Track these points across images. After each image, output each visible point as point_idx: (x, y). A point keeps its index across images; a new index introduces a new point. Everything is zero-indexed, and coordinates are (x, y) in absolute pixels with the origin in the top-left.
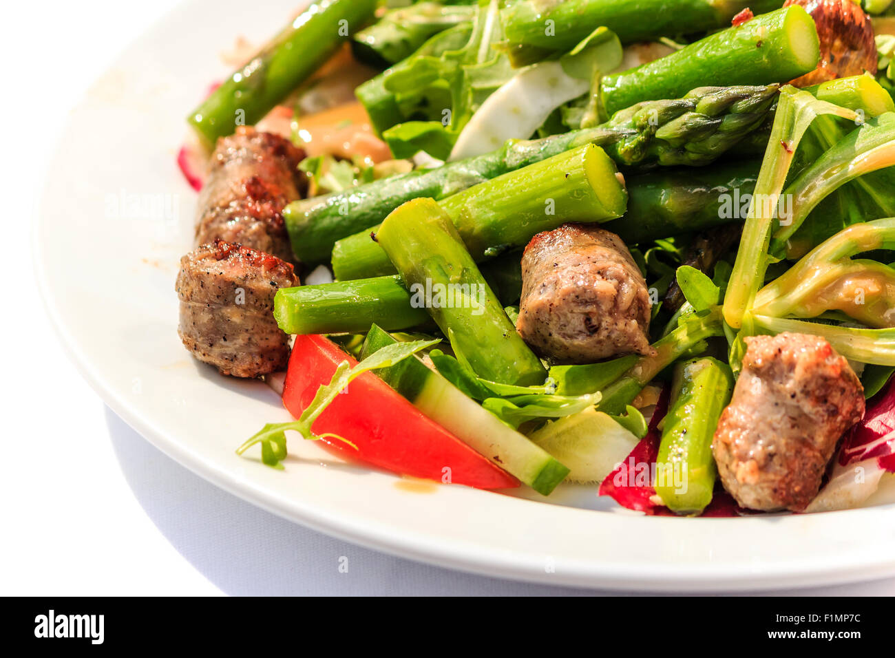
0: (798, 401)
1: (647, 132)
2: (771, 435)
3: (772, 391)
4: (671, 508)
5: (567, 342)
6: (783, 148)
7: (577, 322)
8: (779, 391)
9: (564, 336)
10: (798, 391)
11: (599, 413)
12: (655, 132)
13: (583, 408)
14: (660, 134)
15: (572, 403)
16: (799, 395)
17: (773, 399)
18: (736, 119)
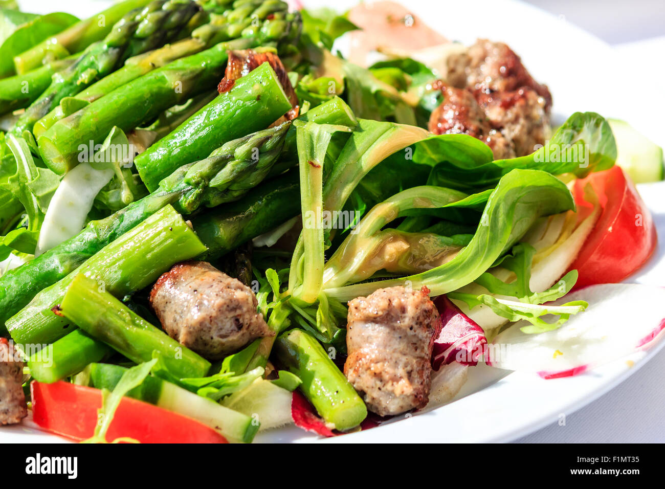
0: (415, 331)
1: (203, 185)
2: (404, 359)
3: (394, 329)
4: (339, 429)
5: (224, 340)
6: (311, 165)
7: (229, 325)
8: (399, 328)
9: (222, 337)
10: (413, 324)
11: (266, 381)
12: (208, 183)
13: (252, 381)
14: (213, 183)
15: (245, 378)
16: (415, 327)
17: (397, 335)
18: (268, 156)
